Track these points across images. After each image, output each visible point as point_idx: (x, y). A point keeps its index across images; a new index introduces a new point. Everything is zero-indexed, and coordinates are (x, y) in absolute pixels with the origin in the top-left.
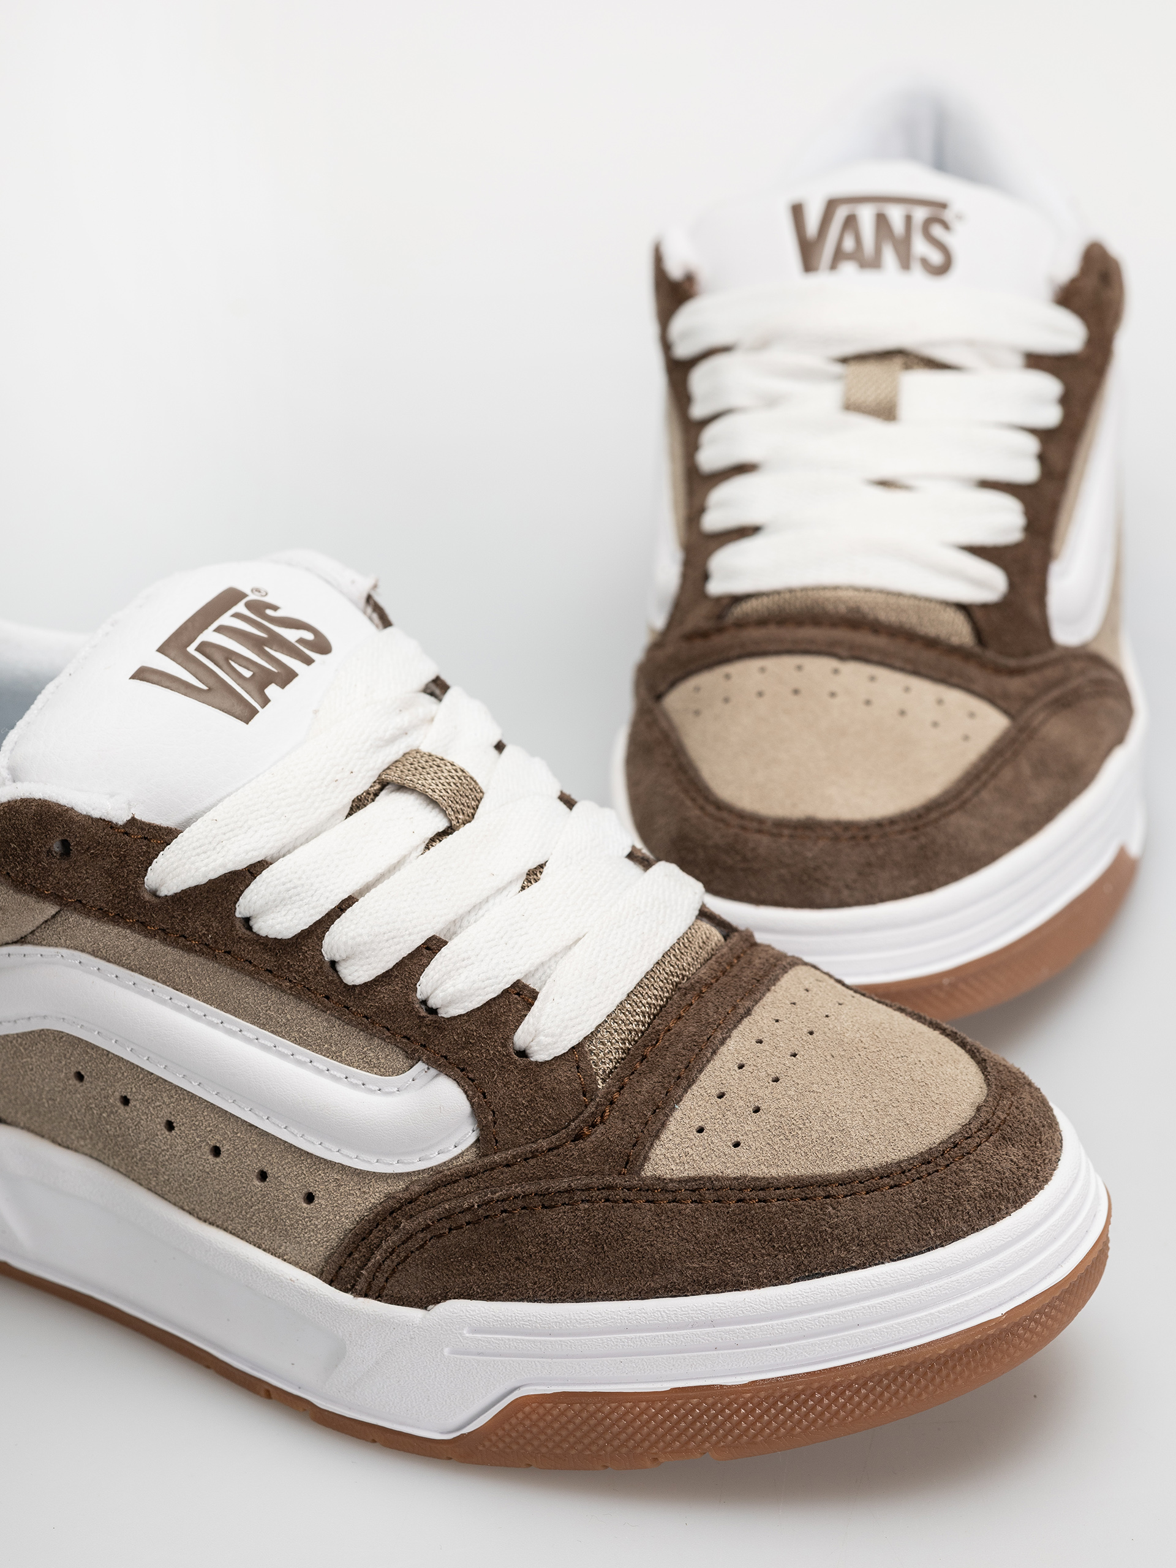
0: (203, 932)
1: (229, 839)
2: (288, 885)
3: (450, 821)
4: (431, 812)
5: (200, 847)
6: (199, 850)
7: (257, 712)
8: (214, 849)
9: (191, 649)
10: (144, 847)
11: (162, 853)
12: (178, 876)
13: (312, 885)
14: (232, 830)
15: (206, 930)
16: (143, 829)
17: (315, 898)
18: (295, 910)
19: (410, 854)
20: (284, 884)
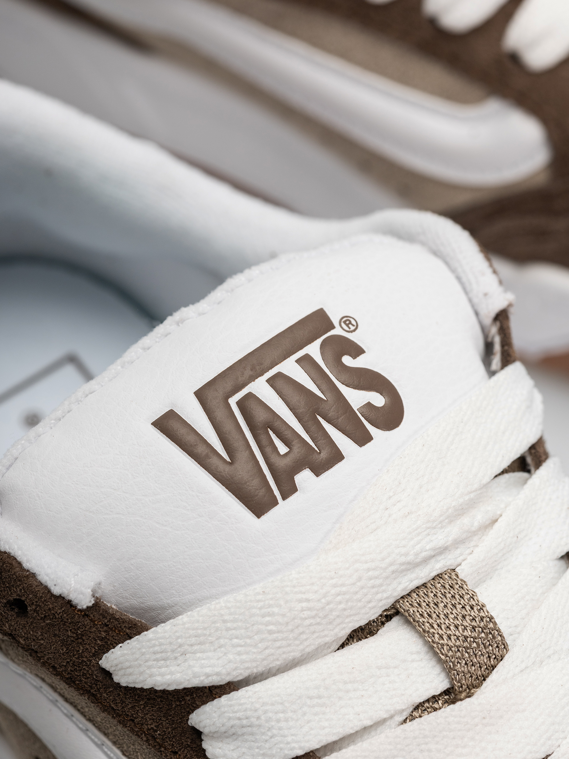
0: (152, 726)
1: (194, 653)
2: (245, 722)
3: (451, 682)
4: (435, 666)
5: (162, 652)
6: (158, 656)
7: (275, 503)
8: (176, 658)
9: (233, 401)
10: (103, 633)
11: (120, 645)
12: (130, 674)
13: (269, 729)
14: (200, 643)
15: (156, 726)
16: (104, 617)
17: (267, 745)
18: (244, 750)
19: (392, 717)
20: (239, 719)
